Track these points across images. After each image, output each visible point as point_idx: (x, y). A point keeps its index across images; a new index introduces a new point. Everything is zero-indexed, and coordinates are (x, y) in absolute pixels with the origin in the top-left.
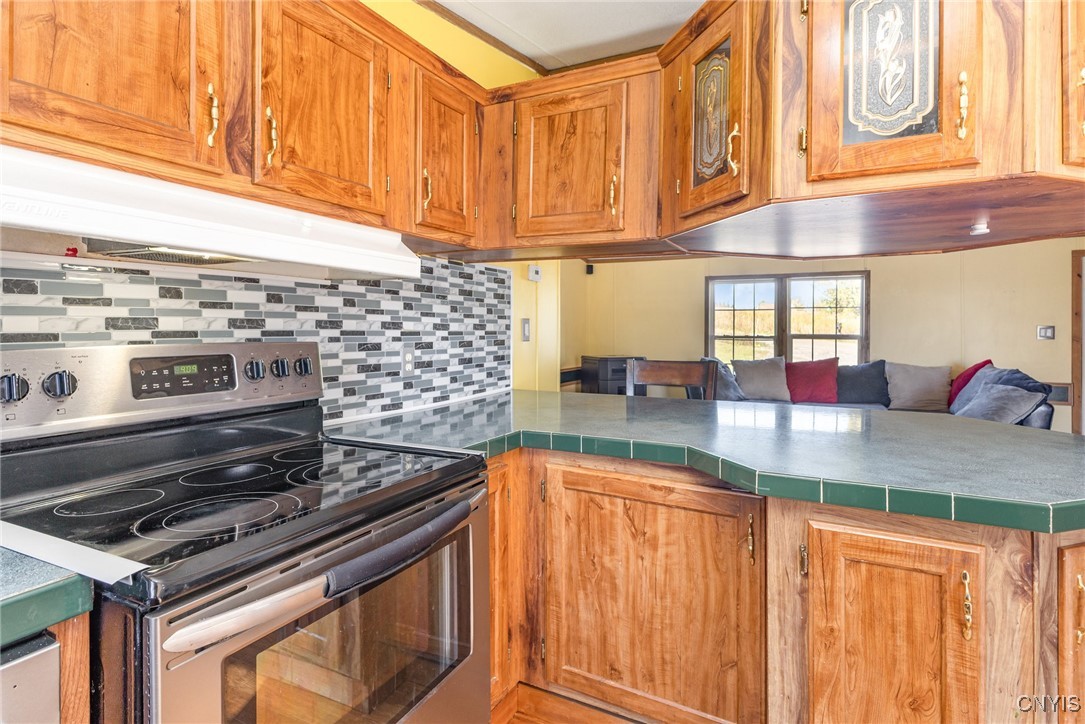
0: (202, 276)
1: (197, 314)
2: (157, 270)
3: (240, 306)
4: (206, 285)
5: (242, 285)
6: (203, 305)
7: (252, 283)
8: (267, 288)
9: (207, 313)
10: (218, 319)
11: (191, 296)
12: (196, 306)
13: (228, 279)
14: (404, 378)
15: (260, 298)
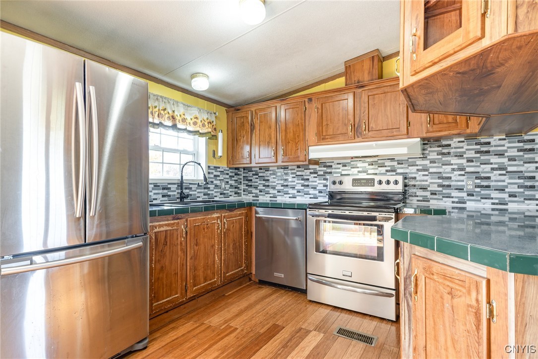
0: (378, 160)
1: (377, 169)
3: (388, 166)
4: (379, 162)
5: (389, 160)
6: (379, 167)
7: (392, 160)
8: (397, 161)
9: (380, 168)
11: (375, 164)
12: (377, 167)
13: (386, 159)
14: (467, 192)
15: (395, 163)
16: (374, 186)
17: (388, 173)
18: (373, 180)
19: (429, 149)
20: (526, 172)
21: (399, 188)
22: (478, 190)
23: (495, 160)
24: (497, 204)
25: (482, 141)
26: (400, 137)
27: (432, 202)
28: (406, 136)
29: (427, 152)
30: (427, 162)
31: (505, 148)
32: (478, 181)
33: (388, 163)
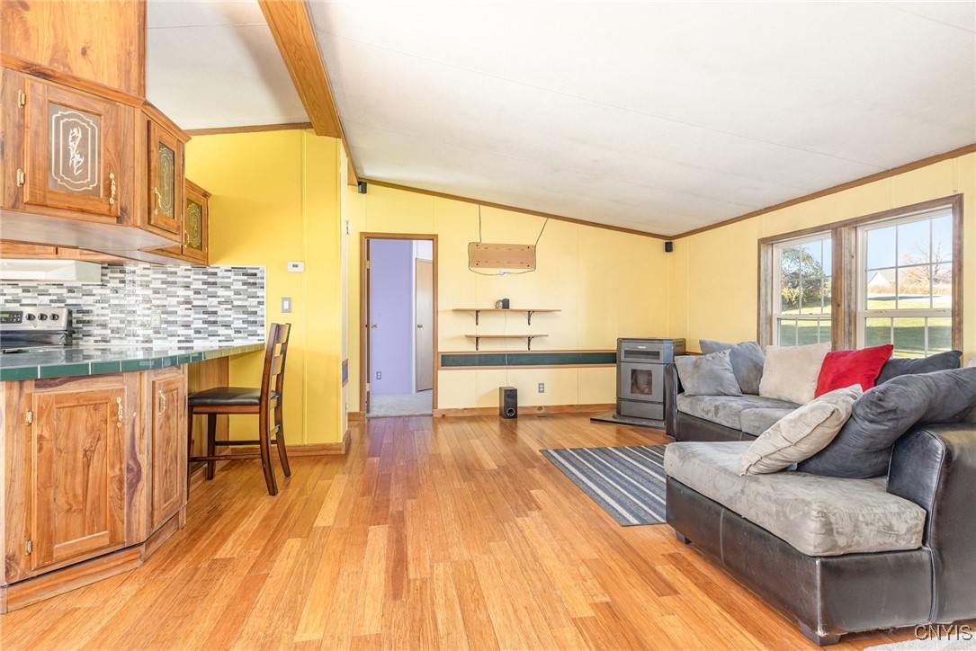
0: (38, 285)
1: (37, 298)
2: (20, 284)
3: (54, 295)
4: (40, 288)
5: (56, 286)
6: (39, 295)
7: (60, 285)
8: (67, 287)
9: (40, 297)
10: (46, 299)
11: (34, 292)
12: (36, 295)
13: (50, 285)
15: (64, 291)
16: (20, 322)
17: (53, 305)
18: (21, 313)
19: (110, 275)
20: (250, 306)
21: (61, 324)
22: (164, 326)
23: (221, 292)
24: (183, 341)
25: (169, 269)
26: (47, 256)
27: (114, 342)
28: (55, 256)
29: (107, 278)
30: (107, 291)
31: (230, 280)
32: (164, 316)
33: (53, 290)
